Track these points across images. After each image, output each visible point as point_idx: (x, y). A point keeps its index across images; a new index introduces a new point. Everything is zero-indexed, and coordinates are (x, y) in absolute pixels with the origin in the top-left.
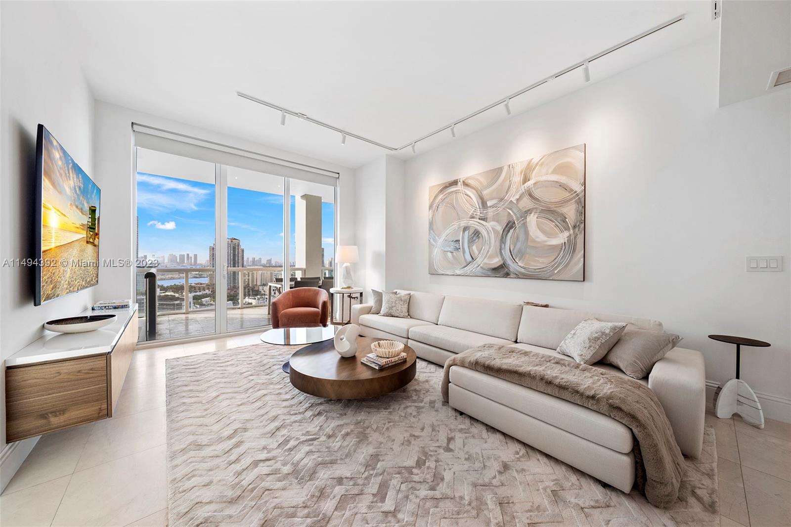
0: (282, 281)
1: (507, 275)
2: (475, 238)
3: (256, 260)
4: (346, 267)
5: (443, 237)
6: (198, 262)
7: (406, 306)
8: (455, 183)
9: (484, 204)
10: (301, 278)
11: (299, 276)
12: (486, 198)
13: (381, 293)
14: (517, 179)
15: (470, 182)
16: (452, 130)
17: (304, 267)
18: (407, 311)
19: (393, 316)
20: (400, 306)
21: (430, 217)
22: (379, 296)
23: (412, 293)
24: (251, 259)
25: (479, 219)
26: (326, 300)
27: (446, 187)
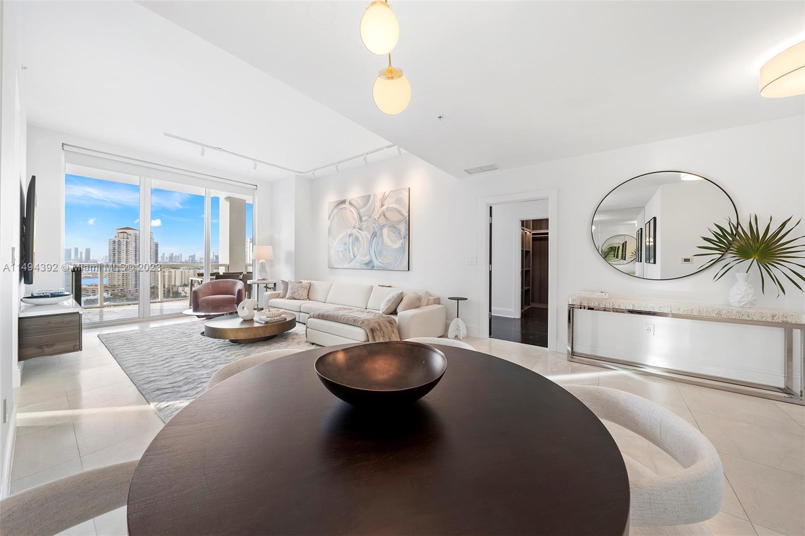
0: (203, 276)
1: (373, 268)
2: (356, 242)
3: (174, 256)
4: (261, 263)
5: (337, 239)
6: (91, 258)
7: (306, 291)
8: (343, 202)
9: (361, 218)
10: (223, 273)
11: (222, 271)
12: (362, 215)
13: (288, 282)
14: (378, 204)
15: (353, 202)
16: (337, 167)
17: (228, 263)
18: (307, 295)
19: (295, 299)
20: (301, 291)
21: (329, 225)
22: (286, 284)
23: (312, 282)
24: (167, 255)
25: (358, 229)
26: (241, 288)
27: (339, 204)
